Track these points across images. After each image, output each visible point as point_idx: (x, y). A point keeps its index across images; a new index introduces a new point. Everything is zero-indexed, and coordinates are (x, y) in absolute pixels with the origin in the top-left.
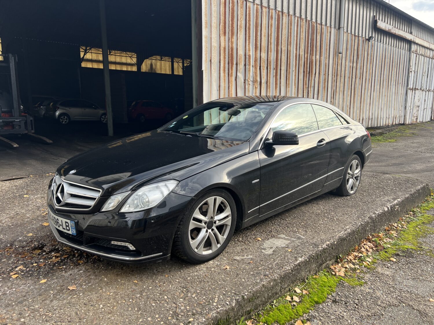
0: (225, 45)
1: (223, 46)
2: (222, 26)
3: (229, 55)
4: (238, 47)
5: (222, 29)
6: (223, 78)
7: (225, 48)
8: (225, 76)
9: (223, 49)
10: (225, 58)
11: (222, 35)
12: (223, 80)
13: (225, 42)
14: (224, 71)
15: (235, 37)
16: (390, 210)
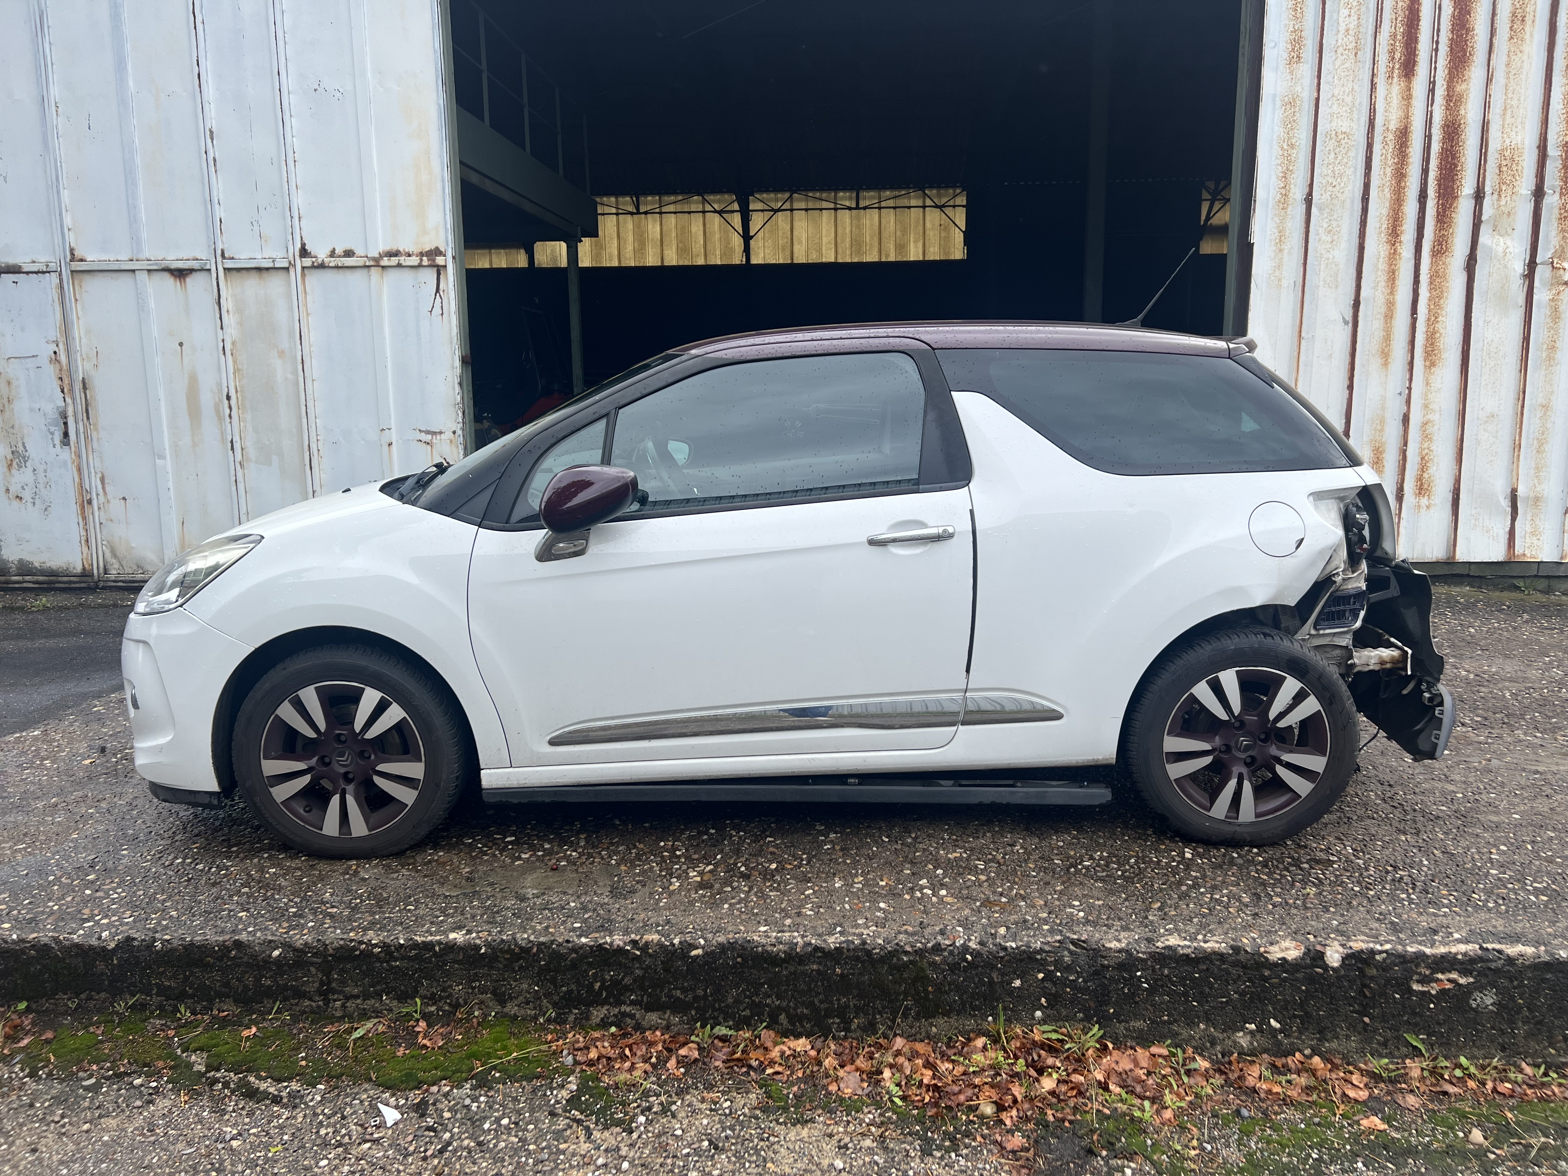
0: (1407, 117)
1: (1393, 126)
2: (1394, 36)
3: (1426, 160)
4: (1494, 116)
5: (1392, 52)
6: (1383, 265)
7: (1403, 135)
8: (1393, 256)
9: (1391, 136)
10: (1400, 175)
11: (1390, 77)
12: (1383, 278)
13: (1408, 106)
14: (1394, 233)
15: (1476, 73)
16: (1326, 967)
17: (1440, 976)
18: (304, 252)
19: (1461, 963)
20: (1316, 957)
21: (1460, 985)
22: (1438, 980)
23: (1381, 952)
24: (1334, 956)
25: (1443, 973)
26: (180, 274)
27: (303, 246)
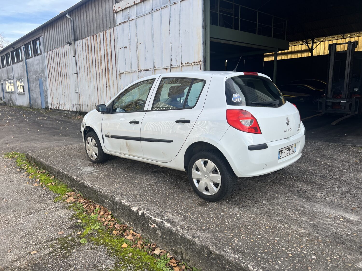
16: (138, 215)
17: (153, 224)
18: (182, 64)
19: (156, 222)
20: (137, 212)
21: (155, 227)
22: (152, 225)
23: (147, 215)
24: (140, 213)
25: (154, 223)
26: (167, 69)
27: (182, 62)
